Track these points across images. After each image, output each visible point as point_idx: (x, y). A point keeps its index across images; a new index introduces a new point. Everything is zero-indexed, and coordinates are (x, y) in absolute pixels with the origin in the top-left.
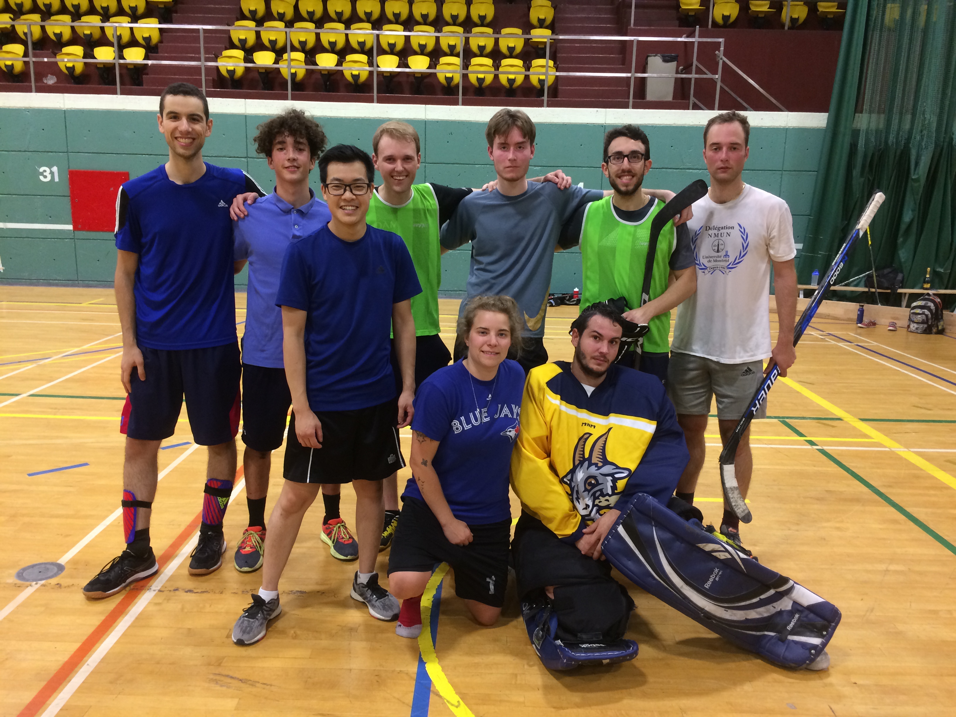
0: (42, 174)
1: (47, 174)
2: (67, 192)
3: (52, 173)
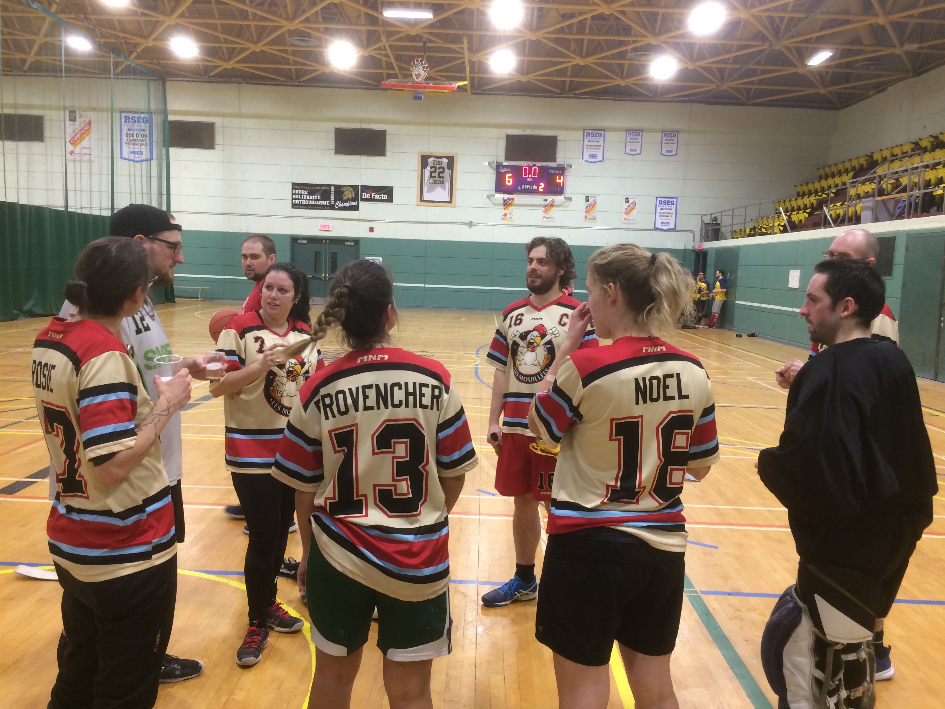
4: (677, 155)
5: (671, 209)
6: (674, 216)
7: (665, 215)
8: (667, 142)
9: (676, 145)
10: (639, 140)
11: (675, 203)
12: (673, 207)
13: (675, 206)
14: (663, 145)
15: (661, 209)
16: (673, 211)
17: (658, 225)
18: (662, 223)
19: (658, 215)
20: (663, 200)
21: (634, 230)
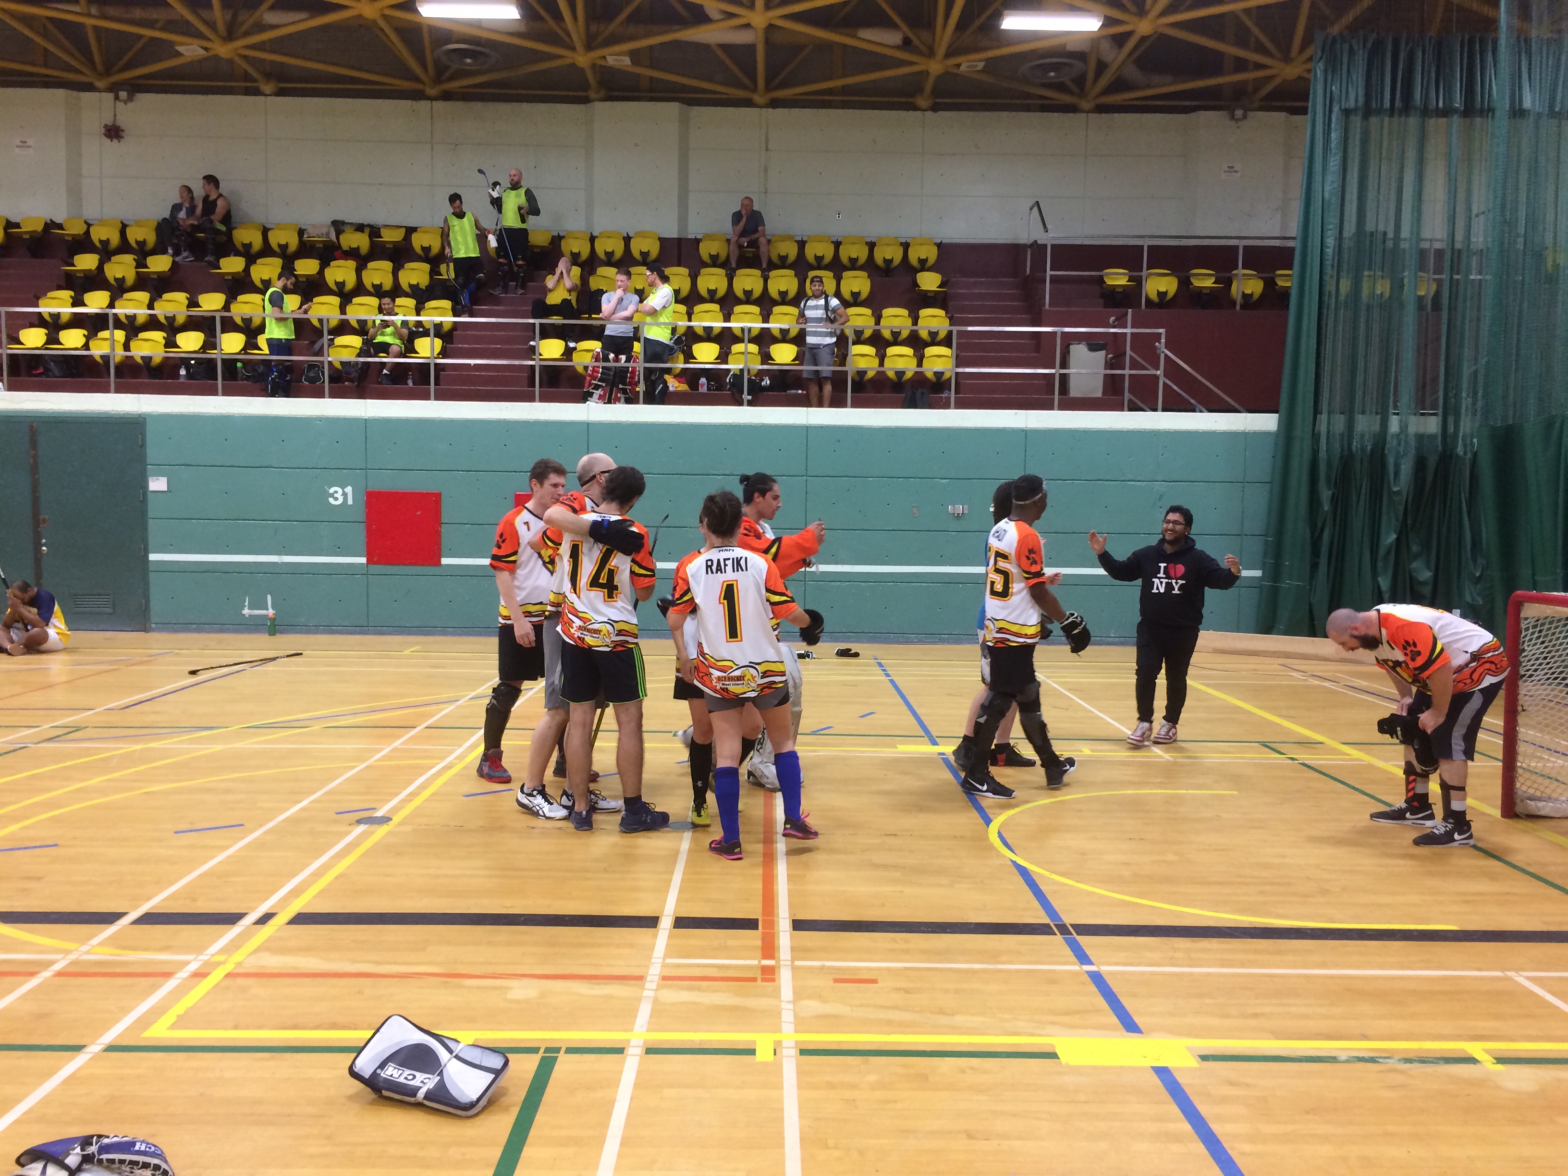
0: (332, 495)
1: (339, 495)
2: (361, 515)
3: (345, 495)
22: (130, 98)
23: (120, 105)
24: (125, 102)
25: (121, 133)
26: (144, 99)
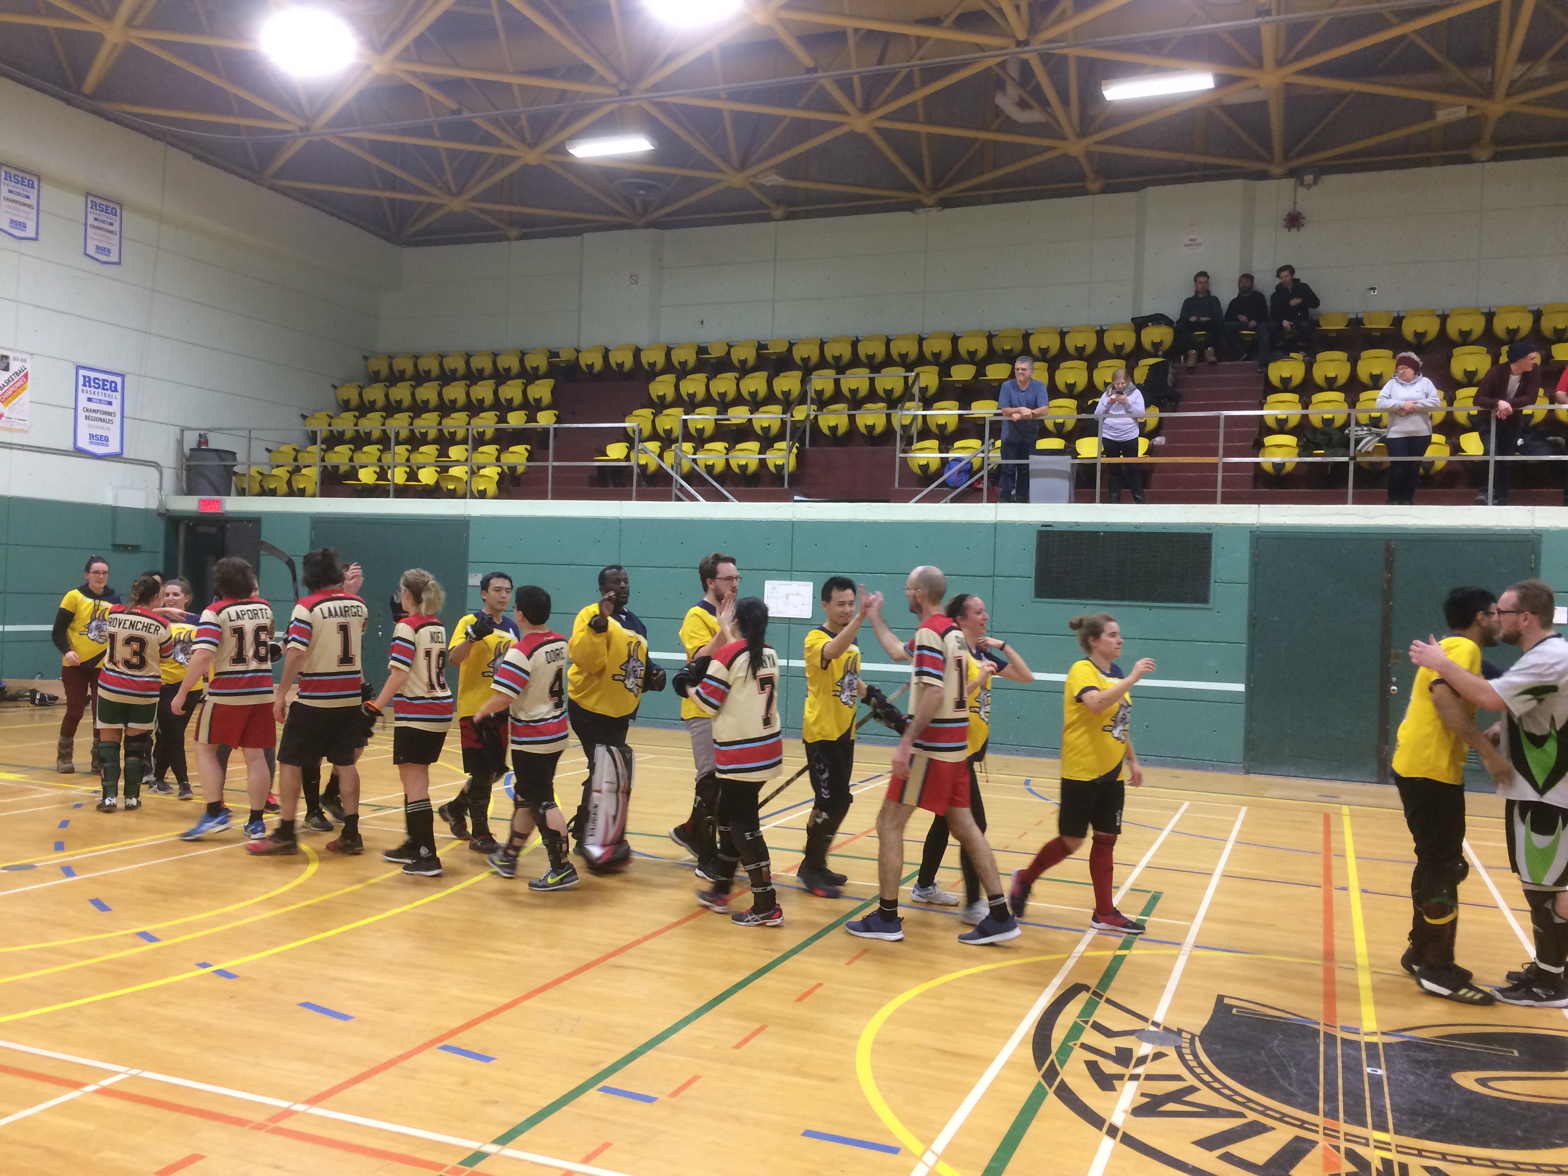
4: (119, 263)
5: (110, 403)
6: (117, 419)
7: (98, 415)
8: (96, 224)
9: (117, 238)
10: (33, 201)
11: (119, 388)
12: (116, 398)
13: (118, 395)
14: (90, 230)
15: (90, 400)
16: (116, 408)
17: (84, 443)
18: (91, 436)
19: (81, 415)
20: (93, 375)
21: (22, 447)
22: (1315, 182)
23: (1302, 190)
24: (1309, 187)
25: (1303, 221)
26: (1332, 181)
